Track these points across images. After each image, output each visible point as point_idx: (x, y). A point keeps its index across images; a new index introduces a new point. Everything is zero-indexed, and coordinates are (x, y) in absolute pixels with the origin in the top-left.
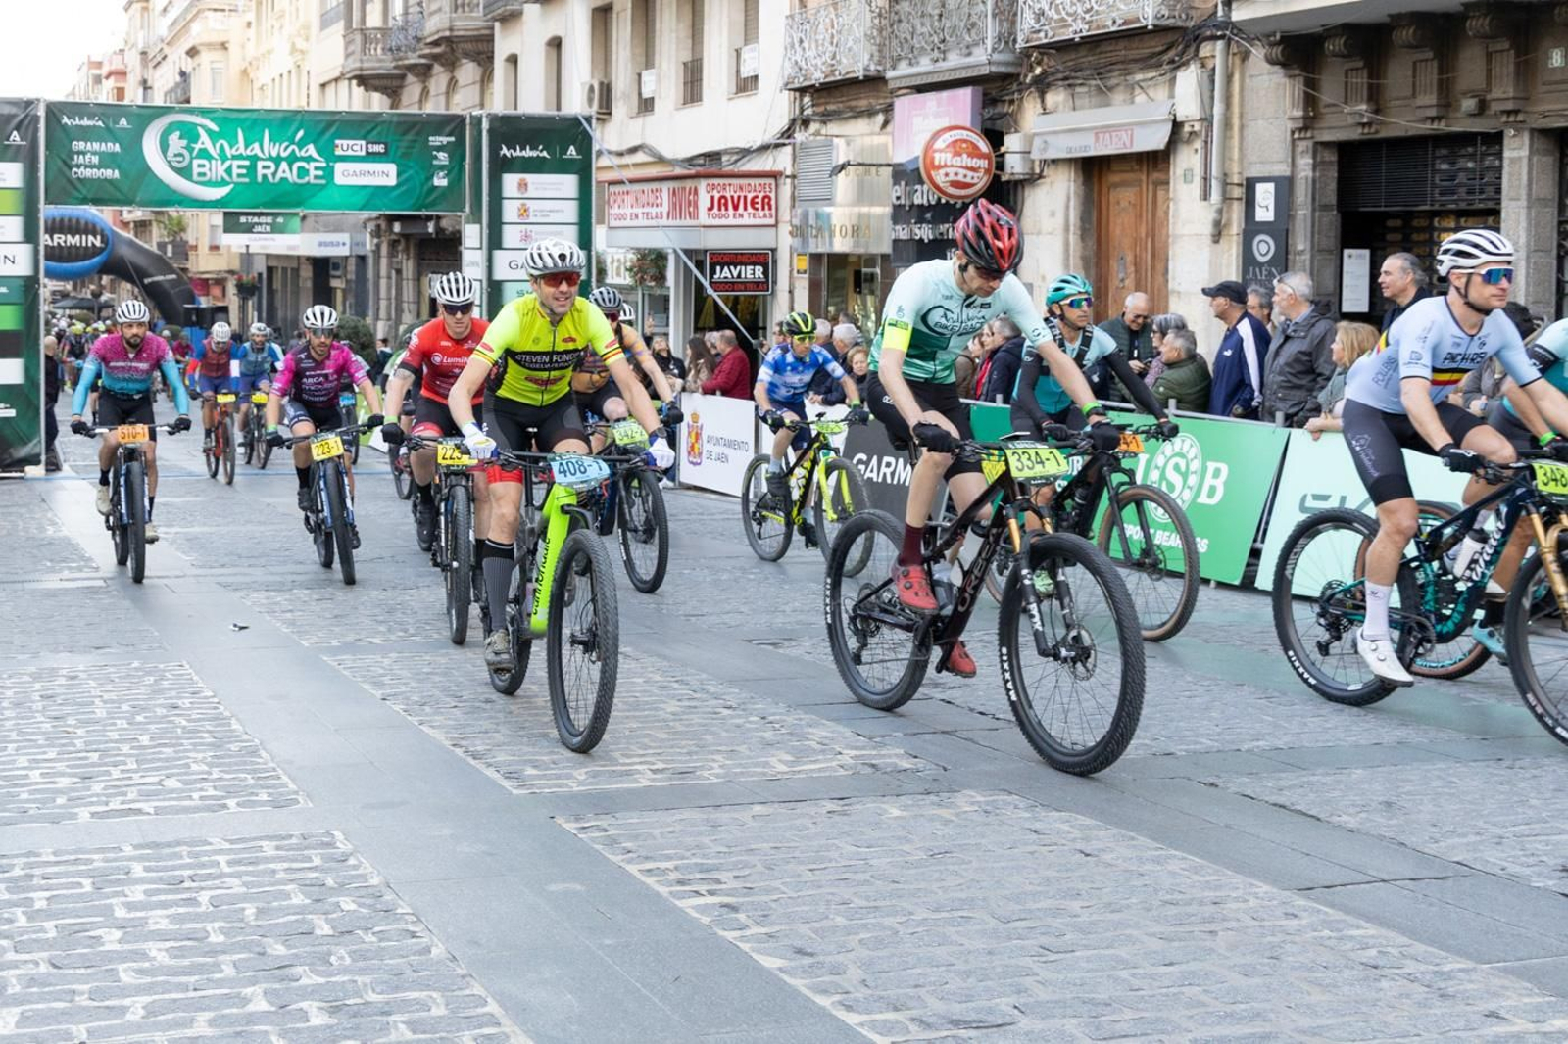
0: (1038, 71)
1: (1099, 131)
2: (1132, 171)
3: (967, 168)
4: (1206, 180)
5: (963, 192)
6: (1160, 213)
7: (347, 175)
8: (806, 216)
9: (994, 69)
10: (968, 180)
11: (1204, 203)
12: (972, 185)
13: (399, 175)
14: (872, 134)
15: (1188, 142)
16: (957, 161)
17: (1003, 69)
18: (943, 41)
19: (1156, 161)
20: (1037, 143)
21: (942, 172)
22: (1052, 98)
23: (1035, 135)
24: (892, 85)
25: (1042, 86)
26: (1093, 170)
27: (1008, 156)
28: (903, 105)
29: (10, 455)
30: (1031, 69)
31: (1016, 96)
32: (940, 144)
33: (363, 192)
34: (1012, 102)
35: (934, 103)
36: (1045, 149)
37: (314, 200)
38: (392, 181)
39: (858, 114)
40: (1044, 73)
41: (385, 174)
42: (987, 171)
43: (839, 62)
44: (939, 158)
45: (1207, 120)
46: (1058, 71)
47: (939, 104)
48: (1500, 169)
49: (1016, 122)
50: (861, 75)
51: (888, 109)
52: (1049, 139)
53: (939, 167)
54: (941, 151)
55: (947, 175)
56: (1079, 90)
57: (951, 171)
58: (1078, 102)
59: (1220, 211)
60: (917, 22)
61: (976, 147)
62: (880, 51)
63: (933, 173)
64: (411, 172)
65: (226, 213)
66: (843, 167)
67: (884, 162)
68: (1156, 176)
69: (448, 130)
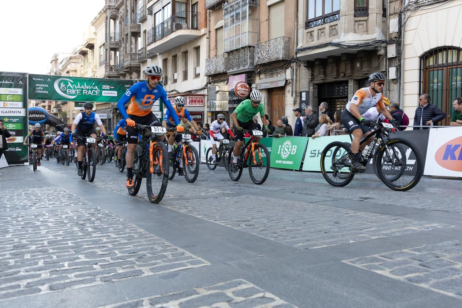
0: (259, 70)
1: (271, 83)
2: (278, 91)
3: (244, 91)
4: (292, 92)
5: (243, 96)
6: (283, 100)
7: (105, 93)
8: (210, 103)
9: (250, 70)
10: (244, 93)
11: (292, 97)
12: (245, 95)
13: (118, 94)
14: (224, 85)
15: (289, 84)
16: (242, 89)
17: (251, 70)
18: (239, 64)
19: (282, 89)
20: (259, 85)
21: (239, 91)
22: (261, 76)
23: (258, 84)
24: (228, 74)
25: (259, 73)
26: (270, 91)
27: (253, 88)
28: (231, 78)
29: (20, 160)
30: (257, 70)
31: (254, 76)
32: (238, 85)
33: (109, 98)
34: (253, 77)
35: (237, 77)
36: (260, 87)
37: (97, 99)
38: (116, 95)
39: (221, 81)
40: (260, 71)
41: (115, 94)
42: (248, 92)
43: (217, 69)
44: (238, 88)
45: (292, 79)
46: (263, 70)
47: (238, 78)
48: (348, 89)
49: (254, 81)
50: (222, 72)
51: (228, 80)
52: (261, 85)
53: (239, 90)
54: (238, 87)
55: (240, 92)
56: (267, 74)
57: (241, 91)
58: (267, 77)
59: (295, 98)
60: (234, 60)
61: (246, 86)
62: (226, 67)
63: (237, 92)
64: (121, 93)
65: (75, 102)
66: (218, 91)
67: (227, 91)
68: (283, 92)
69: (129, 84)
